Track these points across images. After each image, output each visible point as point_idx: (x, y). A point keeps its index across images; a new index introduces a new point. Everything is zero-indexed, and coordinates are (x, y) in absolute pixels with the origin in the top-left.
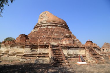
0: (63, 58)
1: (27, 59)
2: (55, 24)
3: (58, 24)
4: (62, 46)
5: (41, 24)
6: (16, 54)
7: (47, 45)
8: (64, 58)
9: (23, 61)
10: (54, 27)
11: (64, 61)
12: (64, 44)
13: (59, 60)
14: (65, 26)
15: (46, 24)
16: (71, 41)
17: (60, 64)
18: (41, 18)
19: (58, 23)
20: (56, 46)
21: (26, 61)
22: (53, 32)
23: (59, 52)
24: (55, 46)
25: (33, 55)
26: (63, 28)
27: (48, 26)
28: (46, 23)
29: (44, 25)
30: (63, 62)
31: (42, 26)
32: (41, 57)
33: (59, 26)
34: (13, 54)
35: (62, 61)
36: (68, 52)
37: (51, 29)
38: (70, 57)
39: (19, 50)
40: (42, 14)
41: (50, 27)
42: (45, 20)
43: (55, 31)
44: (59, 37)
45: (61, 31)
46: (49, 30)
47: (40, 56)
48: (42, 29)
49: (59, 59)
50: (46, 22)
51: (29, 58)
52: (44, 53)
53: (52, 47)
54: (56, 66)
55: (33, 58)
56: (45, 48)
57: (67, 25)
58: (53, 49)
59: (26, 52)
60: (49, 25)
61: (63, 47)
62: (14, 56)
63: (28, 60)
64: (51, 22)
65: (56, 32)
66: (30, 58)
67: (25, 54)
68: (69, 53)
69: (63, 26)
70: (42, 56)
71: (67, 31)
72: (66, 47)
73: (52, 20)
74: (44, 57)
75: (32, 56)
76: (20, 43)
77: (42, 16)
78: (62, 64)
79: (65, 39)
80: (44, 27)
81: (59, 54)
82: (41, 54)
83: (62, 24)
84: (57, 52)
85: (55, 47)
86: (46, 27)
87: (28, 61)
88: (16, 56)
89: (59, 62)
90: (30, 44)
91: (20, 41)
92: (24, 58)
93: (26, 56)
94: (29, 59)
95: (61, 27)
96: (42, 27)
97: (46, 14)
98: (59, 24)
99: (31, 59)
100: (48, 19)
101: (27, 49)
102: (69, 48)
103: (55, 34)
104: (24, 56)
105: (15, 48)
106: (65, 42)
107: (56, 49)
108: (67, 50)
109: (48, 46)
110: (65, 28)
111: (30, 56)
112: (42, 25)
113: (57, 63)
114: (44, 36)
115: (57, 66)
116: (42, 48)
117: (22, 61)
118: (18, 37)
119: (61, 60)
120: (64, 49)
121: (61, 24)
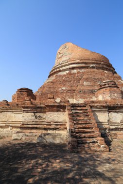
0: (94, 132)
1: (27, 134)
2: (84, 64)
3: (89, 63)
4: (93, 105)
5: (58, 68)
6: (10, 125)
7: (62, 104)
8: (97, 133)
9: (18, 138)
10: (82, 71)
11: (94, 140)
12: (99, 102)
13: (84, 137)
14: (105, 66)
15: (68, 67)
16: (116, 95)
17: (86, 146)
18: (60, 56)
19: (90, 61)
20: (81, 106)
21: (24, 138)
22: (80, 79)
23: (86, 118)
24: (79, 106)
25: (38, 126)
26: (101, 71)
27: (70, 69)
28: (67, 65)
29: (64, 68)
30: (94, 142)
31: (60, 71)
32: (50, 129)
33: (93, 67)
34: (4, 125)
35: (92, 140)
36: (110, 118)
37: (76, 75)
38: (116, 129)
39: (15, 117)
40: (60, 50)
41: (75, 71)
42: (65, 59)
43: (84, 77)
44: (91, 88)
45: (96, 77)
46: (74, 77)
47: (49, 126)
48: (60, 76)
49: (83, 135)
50: (67, 63)
51: (29, 131)
52: (56, 120)
53: (72, 108)
54: (76, 150)
55: (37, 131)
56: (58, 111)
57: (110, 64)
58: (74, 111)
59: (25, 120)
60: (73, 68)
61: (96, 107)
62: (7, 128)
63: (28, 136)
64: (77, 61)
65: (87, 80)
66: (32, 133)
67: (23, 124)
68: (113, 120)
69: (101, 66)
70: (53, 126)
71: (110, 75)
72: (104, 107)
73: (79, 57)
74: (56, 129)
75: (36, 128)
76: (17, 105)
77: (61, 53)
78: (89, 148)
79: (102, 90)
80: (65, 73)
81: (86, 124)
82: (50, 122)
83: (100, 62)
84: (82, 118)
85: (79, 108)
86: (67, 72)
87: (27, 138)
88: (10, 128)
89: (82, 141)
90: (31, 106)
91: (18, 100)
92: (21, 132)
93: (24, 127)
94: (30, 133)
95: (98, 68)
96: (60, 73)
97: (68, 47)
98: (93, 63)
99: (34, 134)
100: (71, 56)
101: (26, 114)
102: (111, 108)
103: (85, 83)
104: (21, 128)
105: (9, 114)
106: (103, 97)
107: (80, 112)
108: (106, 114)
109: (64, 107)
110: (106, 69)
111: (33, 128)
112: (61, 69)
113: (78, 143)
114: (64, 88)
115: (78, 152)
116: (53, 111)
117: (16, 138)
118: (16, 93)
119: (89, 137)
120: (100, 111)
121: (97, 63)
